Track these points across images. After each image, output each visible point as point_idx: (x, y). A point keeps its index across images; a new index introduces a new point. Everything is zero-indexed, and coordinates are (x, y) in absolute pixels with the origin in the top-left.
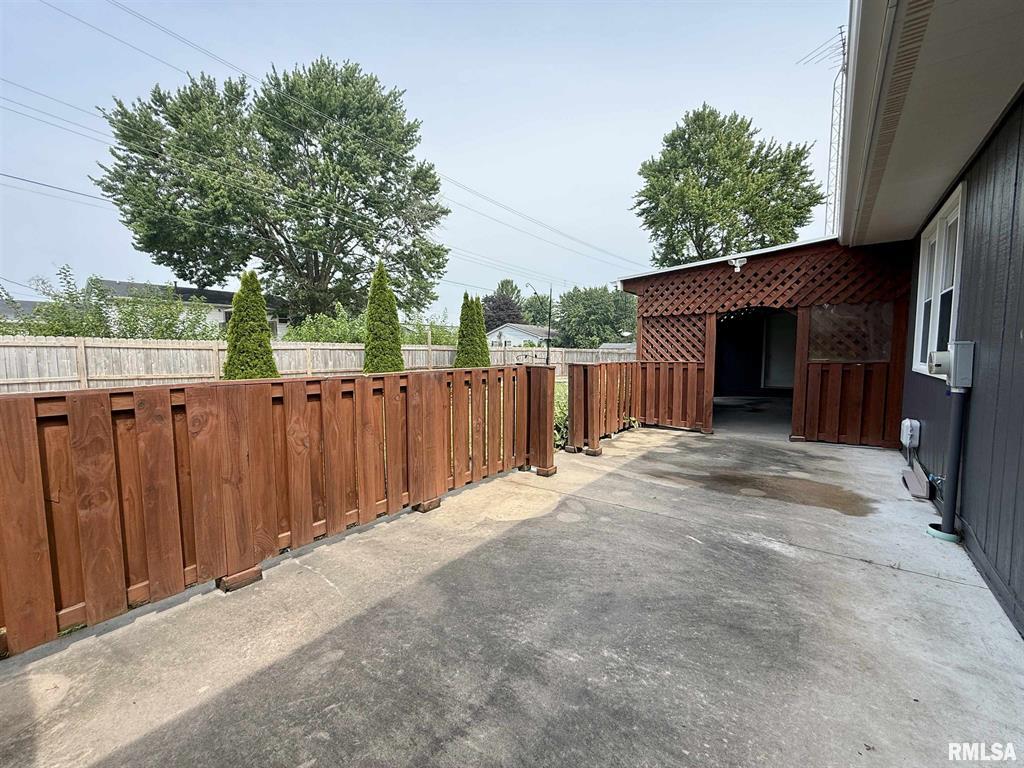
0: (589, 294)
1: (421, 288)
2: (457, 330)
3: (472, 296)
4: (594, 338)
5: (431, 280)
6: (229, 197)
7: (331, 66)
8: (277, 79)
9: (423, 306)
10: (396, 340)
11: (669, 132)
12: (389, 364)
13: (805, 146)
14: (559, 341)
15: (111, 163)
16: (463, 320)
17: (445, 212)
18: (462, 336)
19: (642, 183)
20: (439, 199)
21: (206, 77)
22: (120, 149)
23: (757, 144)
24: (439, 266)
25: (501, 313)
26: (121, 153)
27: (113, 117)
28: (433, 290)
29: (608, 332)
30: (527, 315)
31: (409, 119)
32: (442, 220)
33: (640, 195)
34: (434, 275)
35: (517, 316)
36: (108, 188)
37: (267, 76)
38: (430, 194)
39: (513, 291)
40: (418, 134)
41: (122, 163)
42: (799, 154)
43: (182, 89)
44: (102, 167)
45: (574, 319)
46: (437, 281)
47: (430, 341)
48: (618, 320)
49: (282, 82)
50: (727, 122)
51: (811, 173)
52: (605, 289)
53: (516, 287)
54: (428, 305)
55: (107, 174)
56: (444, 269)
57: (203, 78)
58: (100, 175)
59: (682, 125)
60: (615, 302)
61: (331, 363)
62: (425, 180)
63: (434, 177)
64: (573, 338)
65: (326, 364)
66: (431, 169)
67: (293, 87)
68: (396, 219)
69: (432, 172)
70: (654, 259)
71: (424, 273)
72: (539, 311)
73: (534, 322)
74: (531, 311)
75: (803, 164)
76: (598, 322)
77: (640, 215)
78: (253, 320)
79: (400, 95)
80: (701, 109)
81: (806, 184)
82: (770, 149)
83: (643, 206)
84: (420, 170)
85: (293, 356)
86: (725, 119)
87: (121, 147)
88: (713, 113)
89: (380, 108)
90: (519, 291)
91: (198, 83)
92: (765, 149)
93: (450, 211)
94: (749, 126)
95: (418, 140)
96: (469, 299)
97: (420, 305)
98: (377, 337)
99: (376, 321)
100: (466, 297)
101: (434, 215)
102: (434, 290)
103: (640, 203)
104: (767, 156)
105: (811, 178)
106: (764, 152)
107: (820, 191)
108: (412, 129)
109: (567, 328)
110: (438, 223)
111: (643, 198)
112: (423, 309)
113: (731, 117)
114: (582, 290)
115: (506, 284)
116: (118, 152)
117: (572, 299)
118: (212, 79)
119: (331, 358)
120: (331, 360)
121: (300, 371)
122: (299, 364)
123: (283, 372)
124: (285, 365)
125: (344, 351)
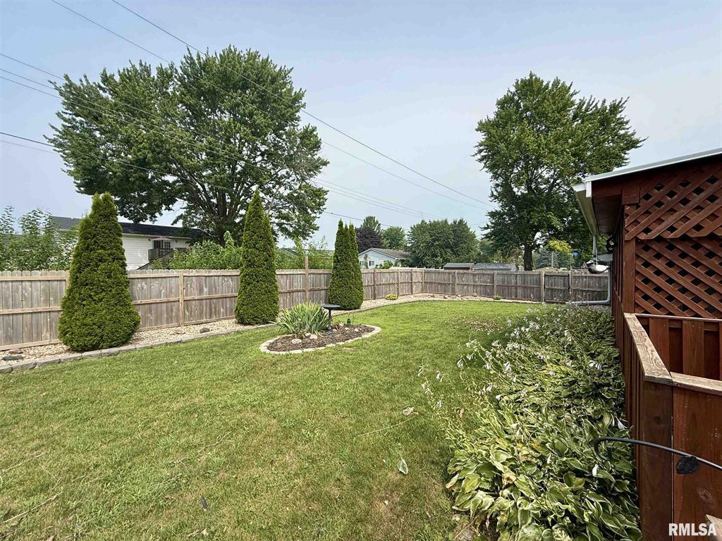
0: (434, 225)
1: (306, 221)
2: (333, 255)
3: (346, 223)
4: (439, 258)
5: (313, 215)
6: (150, 149)
7: (237, 53)
8: (192, 58)
9: (308, 235)
10: (271, 267)
11: (501, 97)
12: (263, 291)
13: (620, 102)
14: (411, 261)
15: (59, 124)
16: (338, 245)
17: (325, 164)
18: (337, 261)
19: (481, 137)
20: (320, 155)
21: (143, 64)
22: (66, 113)
23: (577, 102)
24: (320, 204)
25: (367, 240)
26: (67, 116)
27: (63, 89)
28: (315, 222)
29: (449, 254)
30: (385, 242)
31: (296, 90)
32: (323, 169)
33: (481, 145)
34: (315, 211)
35: (379, 242)
36: (60, 145)
37: (185, 57)
38: (314, 152)
39: (375, 224)
40: (303, 101)
41: (67, 124)
42: (615, 108)
43: (122, 71)
44: (53, 127)
45: (422, 245)
46: (318, 215)
47: (307, 265)
48: (456, 245)
49: (196, 62)
50: (550, 86)
51: (627, 123)
52: (446, 221)
53: (377, 222)
54: (311, 235)
55: (58, 133)
56: (324, 207)
57: (141, 64)
58: (52, 134)
59: (513, 90)
60: (454, 231)
61: (205, 290)
62: (310, 140)
63: (316, 136)
64: (422, 259)
65: (201, 291)
66: (314, 130)
67: (205, 65)
68: (288, 170)
69: (315, 133)
70: (493, 195)
71: (309, 211)
72: (394, 238)
73: (390, 247)
74: (387, 239)
75: (618, 116)
76: (441, 246)
77: (481, 160)
79: (289, 73)
80: (528, 78)
81: (622, 132)
82: (589, 105)
83: (483, 154)
84: (306, 131)
85: (164, 284)
86: (548, 84)
87: (67, 111)
88: (537, 80)
89: (273, 81)
90: (379, 225)
91: (138, 69)
92: (585, 106)
93: (329, 162)
94: (569, 88)
95: (304, 106)
96: (344, 226)
97: (305, 235)
98: (251, 264)
99: (250, 248)
100: (341, 224)
101: (316, 166)
102: (317, 222)
103: (480, 151)
104: (587, 110)
105: (627, 126)
106: (584, 108)
107: (635, 137)
108: (298, 97)
109: (417, 252)
110: (320, 172)
111: (482, 148)
112: (307, 238)
113: (554, 82)
114: (428, 223)
115: (370, 220)
116: (64, 115)
117: (420, 230)
118: (148, 65)
119: (206, 284)
120: (206, 287)
121: (171, 299)
122: (171, 292)
123: (151, 301)
124: (154, 293)
125: (220, 278)
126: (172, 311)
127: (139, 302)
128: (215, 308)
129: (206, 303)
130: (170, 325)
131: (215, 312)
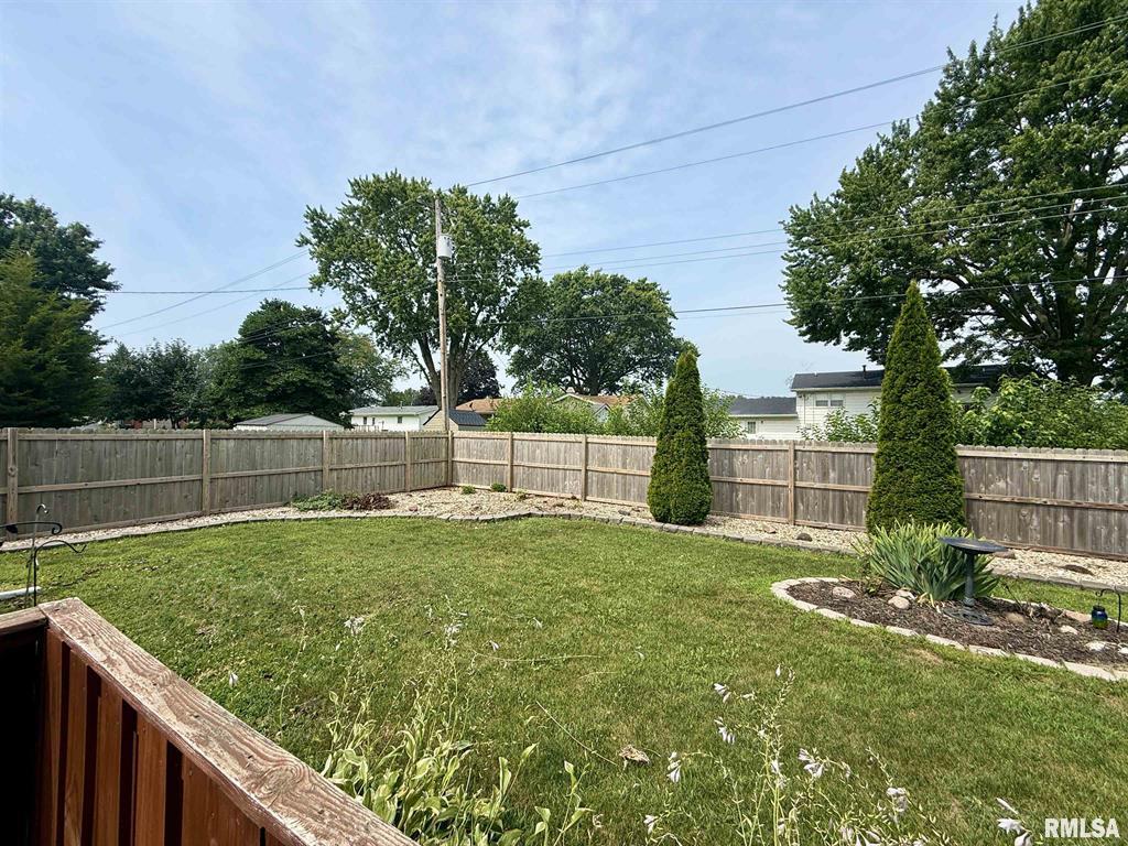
61: (833, 474)
65: (825, 476)
78: (680, 413)
85: (769, 459)
119: (834, 466)
120: (834, 470)
121: (779, 483)
122: (779, 472)
123: (751, 481)
124: (756, 471)
125: (862, 457)
126: (779, 499)
127: (738, 480)
128: (851, 509)
129: (834, 498)
130: (776, 519)
131: (851, 514)
